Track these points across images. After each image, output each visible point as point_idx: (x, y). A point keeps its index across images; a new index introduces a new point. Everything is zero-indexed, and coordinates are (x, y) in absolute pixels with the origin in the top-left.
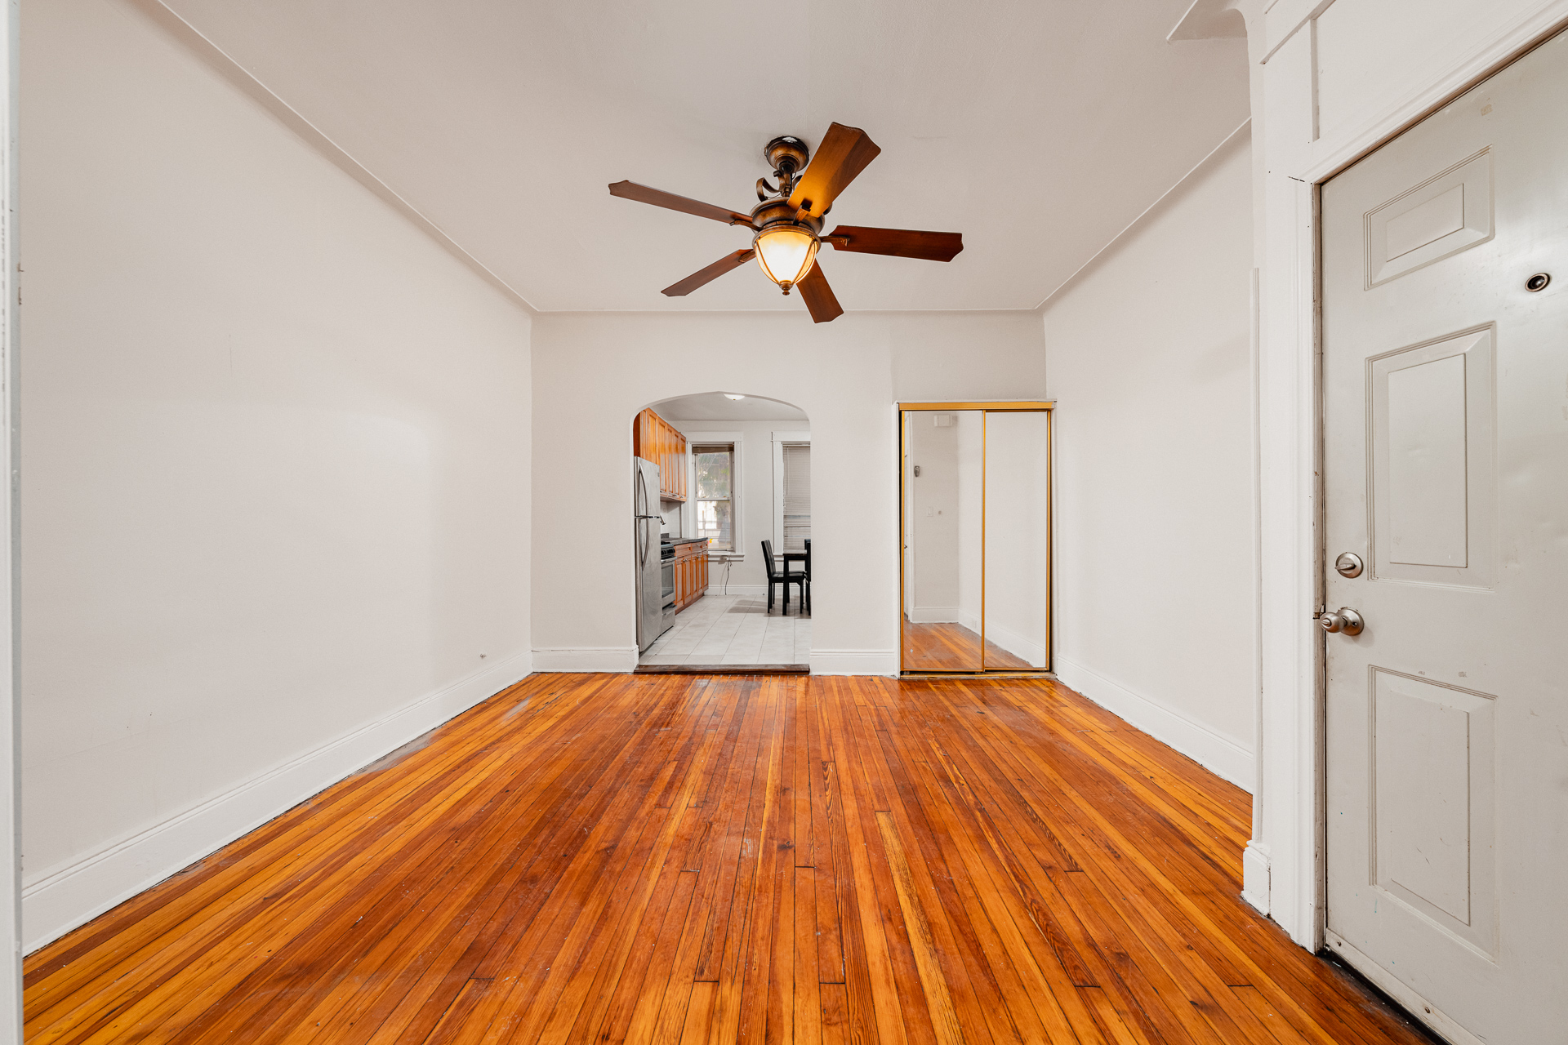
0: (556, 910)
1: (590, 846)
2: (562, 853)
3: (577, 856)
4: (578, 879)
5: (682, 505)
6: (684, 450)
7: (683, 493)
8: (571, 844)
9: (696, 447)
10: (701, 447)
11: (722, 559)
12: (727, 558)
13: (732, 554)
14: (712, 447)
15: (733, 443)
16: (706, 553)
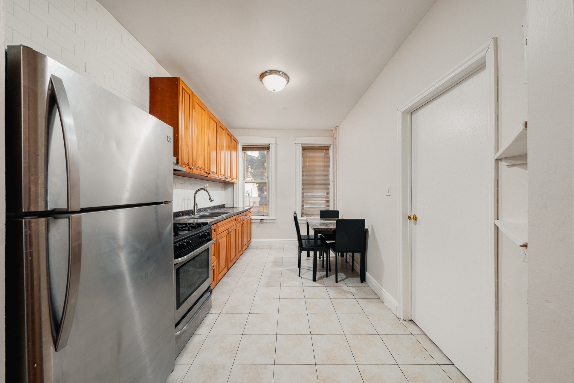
5: (234, 186)
6: (236, 149)
7: (234, 176)
9: (245, 147)
10: (248, 147)
11: (261, 222)
12: (265, 221)
13: (268, 218)
14: (255, 147)
15: (269, 145)
16: (250, 218)
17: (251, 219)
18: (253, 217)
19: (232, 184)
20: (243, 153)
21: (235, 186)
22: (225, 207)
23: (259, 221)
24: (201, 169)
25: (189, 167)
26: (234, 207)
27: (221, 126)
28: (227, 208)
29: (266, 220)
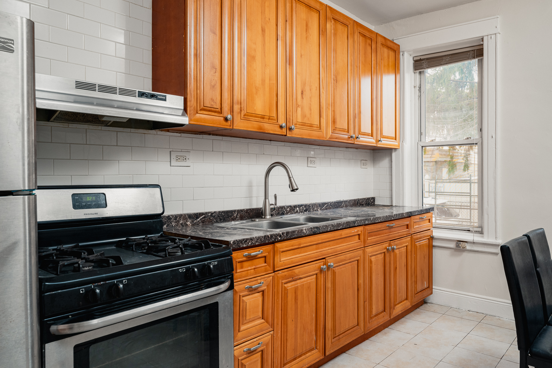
7: (388, 133)
9: (421, 60)
10: (427, 59)
11: (458, 246)
12: (468, 247)
13: (477, 238)
14: (445, 56)
15: (483, 41)
16: (428, 233)
17: (432, 238)
18: (436, 233)
19: (388, 151)
20: (417, 74)
21: (394, 154)
22: (374, 205)
23: (453, 245)
24: (263, 118)
25: (221, 115)
26: (394, 205)
27: (337, 17)
28: (379, 206)
29: (470, 243)
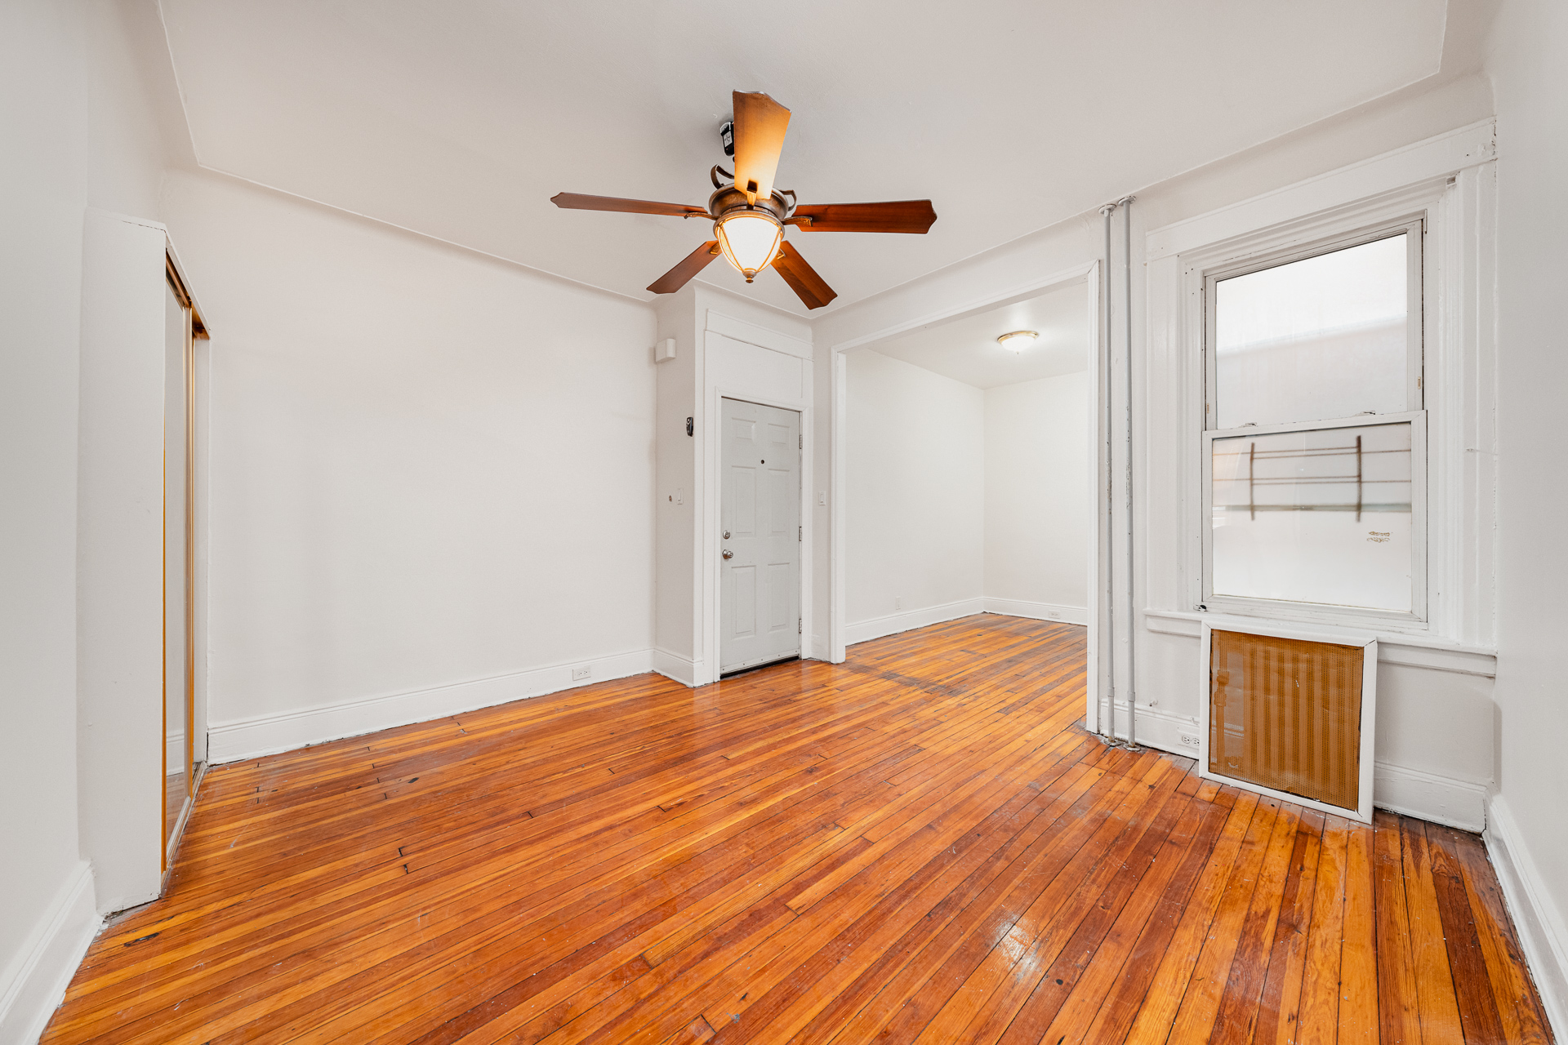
0: (990, 801)
1: (954, 833)
2: (981, 838)
3: (968, 830)
4: (970, 813)
8: (972, 843)
